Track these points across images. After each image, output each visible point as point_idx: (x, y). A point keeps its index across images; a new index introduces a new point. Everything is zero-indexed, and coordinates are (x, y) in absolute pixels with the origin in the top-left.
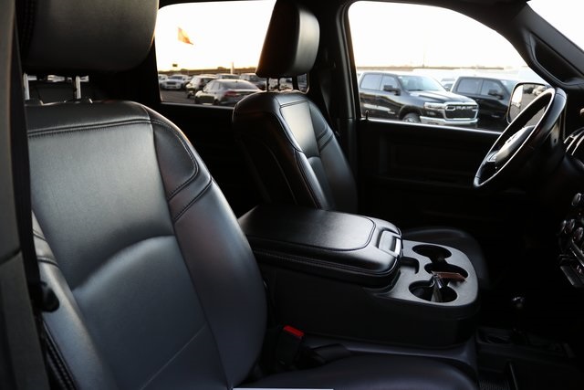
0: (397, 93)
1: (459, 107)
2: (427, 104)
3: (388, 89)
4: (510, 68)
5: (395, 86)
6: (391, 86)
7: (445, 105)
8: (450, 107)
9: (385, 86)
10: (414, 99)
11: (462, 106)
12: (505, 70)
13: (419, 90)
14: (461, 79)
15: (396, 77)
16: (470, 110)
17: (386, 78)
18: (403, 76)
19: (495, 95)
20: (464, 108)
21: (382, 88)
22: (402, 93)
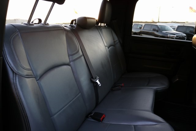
0: (157, 31)
1: (180, 37)
2: (169, 35)
3: (154, 30)
4: (187, 22)
5: (157, 29)
6: (155, 29)
7: (175, 36)
8: (177, 36)
9: (153, 29)
10: (164, 33)
11: (181, 36)
12: (186, 23)
13: (165, 30)
14: (179, 27)
15: (157, 26)
16: (184, 37)
17: (153, 26)
18: (159, 25)
19: (192, 32)
20: (182, 37)
21: (152, 30)
22: (159, 31)
